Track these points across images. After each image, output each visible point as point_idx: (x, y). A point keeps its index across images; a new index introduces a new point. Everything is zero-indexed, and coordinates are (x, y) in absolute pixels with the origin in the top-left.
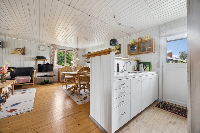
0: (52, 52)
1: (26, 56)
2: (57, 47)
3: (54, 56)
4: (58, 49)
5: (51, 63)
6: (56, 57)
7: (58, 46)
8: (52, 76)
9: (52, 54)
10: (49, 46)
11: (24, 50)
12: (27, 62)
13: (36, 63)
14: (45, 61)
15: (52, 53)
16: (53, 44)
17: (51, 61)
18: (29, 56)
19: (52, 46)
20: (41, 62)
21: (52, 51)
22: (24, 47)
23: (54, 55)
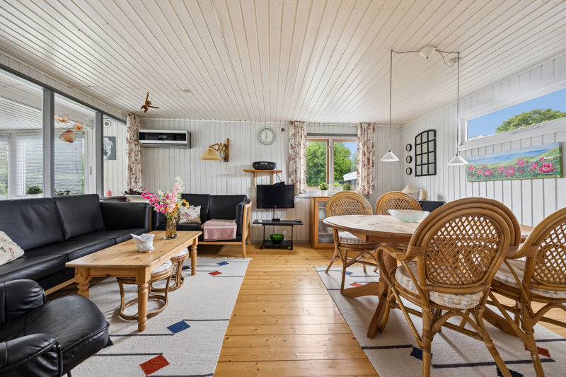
0: (292, 145)
1: (231, 164)
2: (305, 128)
3: (297, 159)
4: (308, 134)
5: (290, 183)
6: (302, 160)
7: (310, 124)
8: (292, 225)
9: (291, 152)
10: (283, 130)
11: (226, 147)
12: (234, 180)
13: (253, 182)
14: (275, 175)
15: (292, 148)
16: (294, 119)
17: (289, 175)
18: (238, 164)
19: (291, 128)
20: (264, 179)
21: (292, 142)
22: (228, 139)
23: (297, 154)
